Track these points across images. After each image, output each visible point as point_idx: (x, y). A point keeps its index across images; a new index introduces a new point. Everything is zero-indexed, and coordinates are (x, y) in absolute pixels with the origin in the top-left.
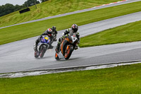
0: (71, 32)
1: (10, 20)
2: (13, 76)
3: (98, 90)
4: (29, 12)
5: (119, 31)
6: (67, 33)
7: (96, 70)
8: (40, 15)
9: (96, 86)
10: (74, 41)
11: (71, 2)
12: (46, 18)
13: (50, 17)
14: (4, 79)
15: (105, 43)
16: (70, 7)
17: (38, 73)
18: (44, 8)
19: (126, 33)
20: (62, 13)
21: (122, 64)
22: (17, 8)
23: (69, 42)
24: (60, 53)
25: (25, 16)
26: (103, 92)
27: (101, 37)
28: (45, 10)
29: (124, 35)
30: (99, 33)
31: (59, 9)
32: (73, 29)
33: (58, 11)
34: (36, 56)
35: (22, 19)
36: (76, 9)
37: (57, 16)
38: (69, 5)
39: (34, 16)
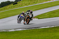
1: (9, 8)
2: (10, 31)
3: (46, 37)
5: (55, 12)
6: (28, 14)
7: (45, 28)
9: (45, 35)
10: (30, 17)
14: (6, 32)
15: (49, 17)
17: (21, 30)
21: (56, 26)
22: (12, 2)
24: (25, 21)
25: (15, 6)
26: (48, 37)
28: (24, 3)
29: (57, 14)
30: (46, 13)
31: (30, 3)
33: (29, 4)
38: (34, 1)
39: (19, 6)
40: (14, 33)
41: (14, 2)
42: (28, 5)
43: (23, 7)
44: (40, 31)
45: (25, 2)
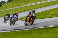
4: (2, 7)
5: (39, 14)
6: (30, 13)
9: (29, 37)
11: (19, 3)
12: (9, 9)
13: (10, 9)
16: (19, 5)
18: (8, 5)
19: (42, 15)
20: (15, 7)
21: (40, 28)
28: (8, 6)
29: (41, 16)
32: (33, 11)
33: (14, 6)
36: (21, 5)
37: (13, 8)
38: (18, 4)
39: (4, 8)
45: (10, 4)
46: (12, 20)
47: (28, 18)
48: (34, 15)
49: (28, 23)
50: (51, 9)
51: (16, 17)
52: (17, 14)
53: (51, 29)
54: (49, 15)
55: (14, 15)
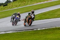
0: (31, 13)
2: (0, 33)
8: (12, 7)
9: (36, 37)
10: (33, 17)
11: (25, 2)
16: (25, 4)
17: (11, 32)
18: (13, 4)
22: (2, 4)
23: (31, 18)
25: (5, 8)
27: (38, 16)
32: (32, 12)
33: (20, 5)
34: (13, 25)
35: (4, 9)
38: (24, 3)
39: (9, 8)
40: (4, 36)
41: (4, 4)
42: (18, 7)
43: (13, 9)
44: (31, 33)
45: (16, 4)
46: (14, 21)
47: (27, 19)
48: (33, 16)
49: (27, 24)
50: (58, 9)
51: (18, 18)
52: (19, 14)
53: (58, 30)
54: (56, 15)
55: (17, 15)
